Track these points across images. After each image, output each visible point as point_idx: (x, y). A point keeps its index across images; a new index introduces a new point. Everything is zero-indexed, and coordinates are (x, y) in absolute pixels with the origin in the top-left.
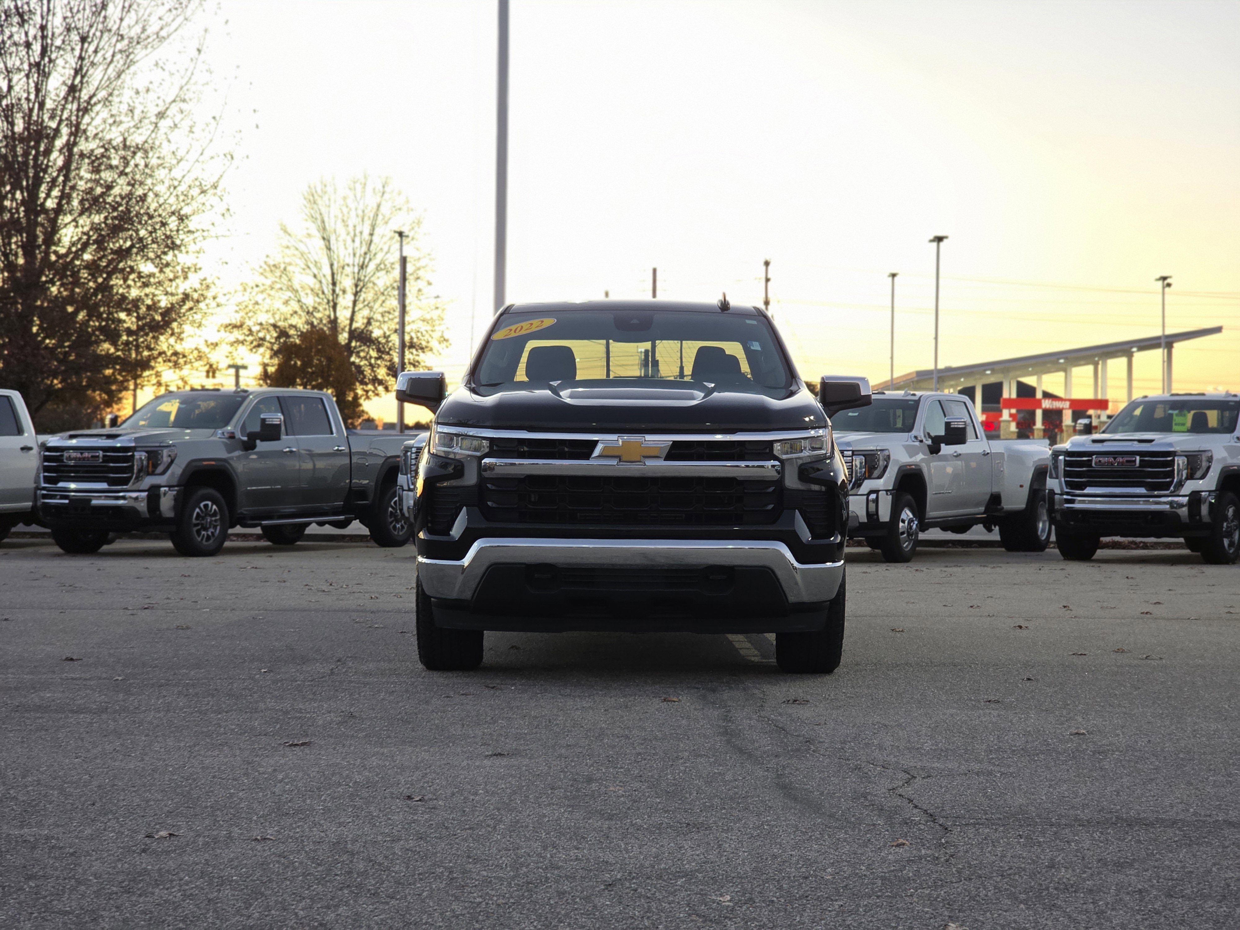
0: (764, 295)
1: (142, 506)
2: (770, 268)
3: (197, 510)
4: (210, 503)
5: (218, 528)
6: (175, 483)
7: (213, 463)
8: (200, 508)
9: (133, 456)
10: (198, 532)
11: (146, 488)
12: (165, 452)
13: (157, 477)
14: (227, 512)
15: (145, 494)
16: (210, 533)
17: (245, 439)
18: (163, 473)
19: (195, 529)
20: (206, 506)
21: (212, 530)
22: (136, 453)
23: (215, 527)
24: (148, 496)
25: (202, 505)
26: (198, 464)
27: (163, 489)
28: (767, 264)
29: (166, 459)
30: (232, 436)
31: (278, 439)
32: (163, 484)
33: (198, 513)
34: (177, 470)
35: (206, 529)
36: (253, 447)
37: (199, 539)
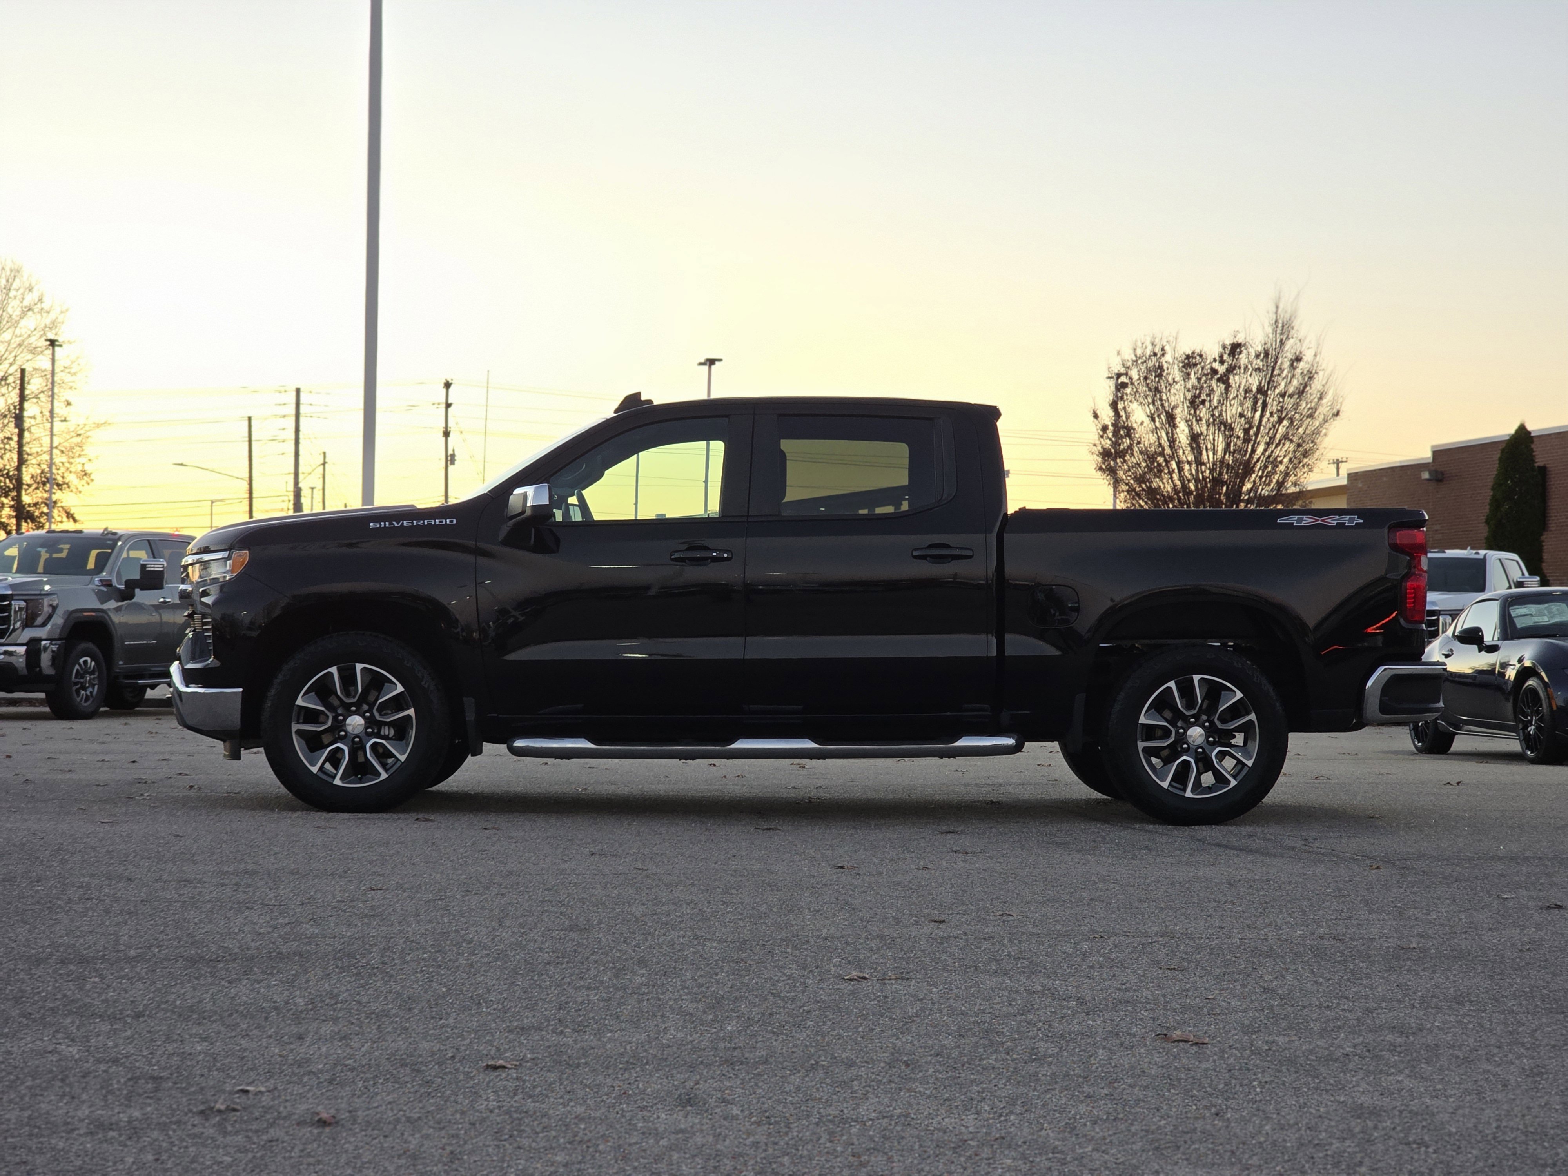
0: (444, 425)
1: (20, 662)
2: (450, 390)
3: (77, 667)
4: (88, 659)
5: (96, 687)
6: (57, 636)
7: (93, 614)
8: (80, 665)
9: (10, 605)
10: (78, 692)
11: (25, 642)
12: (46, 602)
13: (34, 629)
14: (104, 668)
15: (24, 648)
16: (88, 693)
17: (122, 587)
18: (44, 624)
19: (74, 688)
20: (85, 662)
21: (90, 689)
22: (13, 602)
23: (93, 686)
24: (27, 651)
25: (82, 660)
26: (78, 615)
27: (43, 643)
28: (448, 385)
29: (47, 609)
30: (107, 584)
31: (161, 587)
32: (44, 637)
33: (77, 670)
34: (58, 620)
35: (85, 689)
36: (132, 597)
37: (78, 699)
